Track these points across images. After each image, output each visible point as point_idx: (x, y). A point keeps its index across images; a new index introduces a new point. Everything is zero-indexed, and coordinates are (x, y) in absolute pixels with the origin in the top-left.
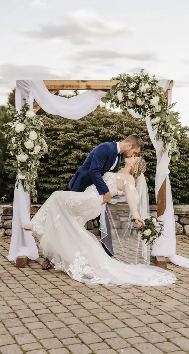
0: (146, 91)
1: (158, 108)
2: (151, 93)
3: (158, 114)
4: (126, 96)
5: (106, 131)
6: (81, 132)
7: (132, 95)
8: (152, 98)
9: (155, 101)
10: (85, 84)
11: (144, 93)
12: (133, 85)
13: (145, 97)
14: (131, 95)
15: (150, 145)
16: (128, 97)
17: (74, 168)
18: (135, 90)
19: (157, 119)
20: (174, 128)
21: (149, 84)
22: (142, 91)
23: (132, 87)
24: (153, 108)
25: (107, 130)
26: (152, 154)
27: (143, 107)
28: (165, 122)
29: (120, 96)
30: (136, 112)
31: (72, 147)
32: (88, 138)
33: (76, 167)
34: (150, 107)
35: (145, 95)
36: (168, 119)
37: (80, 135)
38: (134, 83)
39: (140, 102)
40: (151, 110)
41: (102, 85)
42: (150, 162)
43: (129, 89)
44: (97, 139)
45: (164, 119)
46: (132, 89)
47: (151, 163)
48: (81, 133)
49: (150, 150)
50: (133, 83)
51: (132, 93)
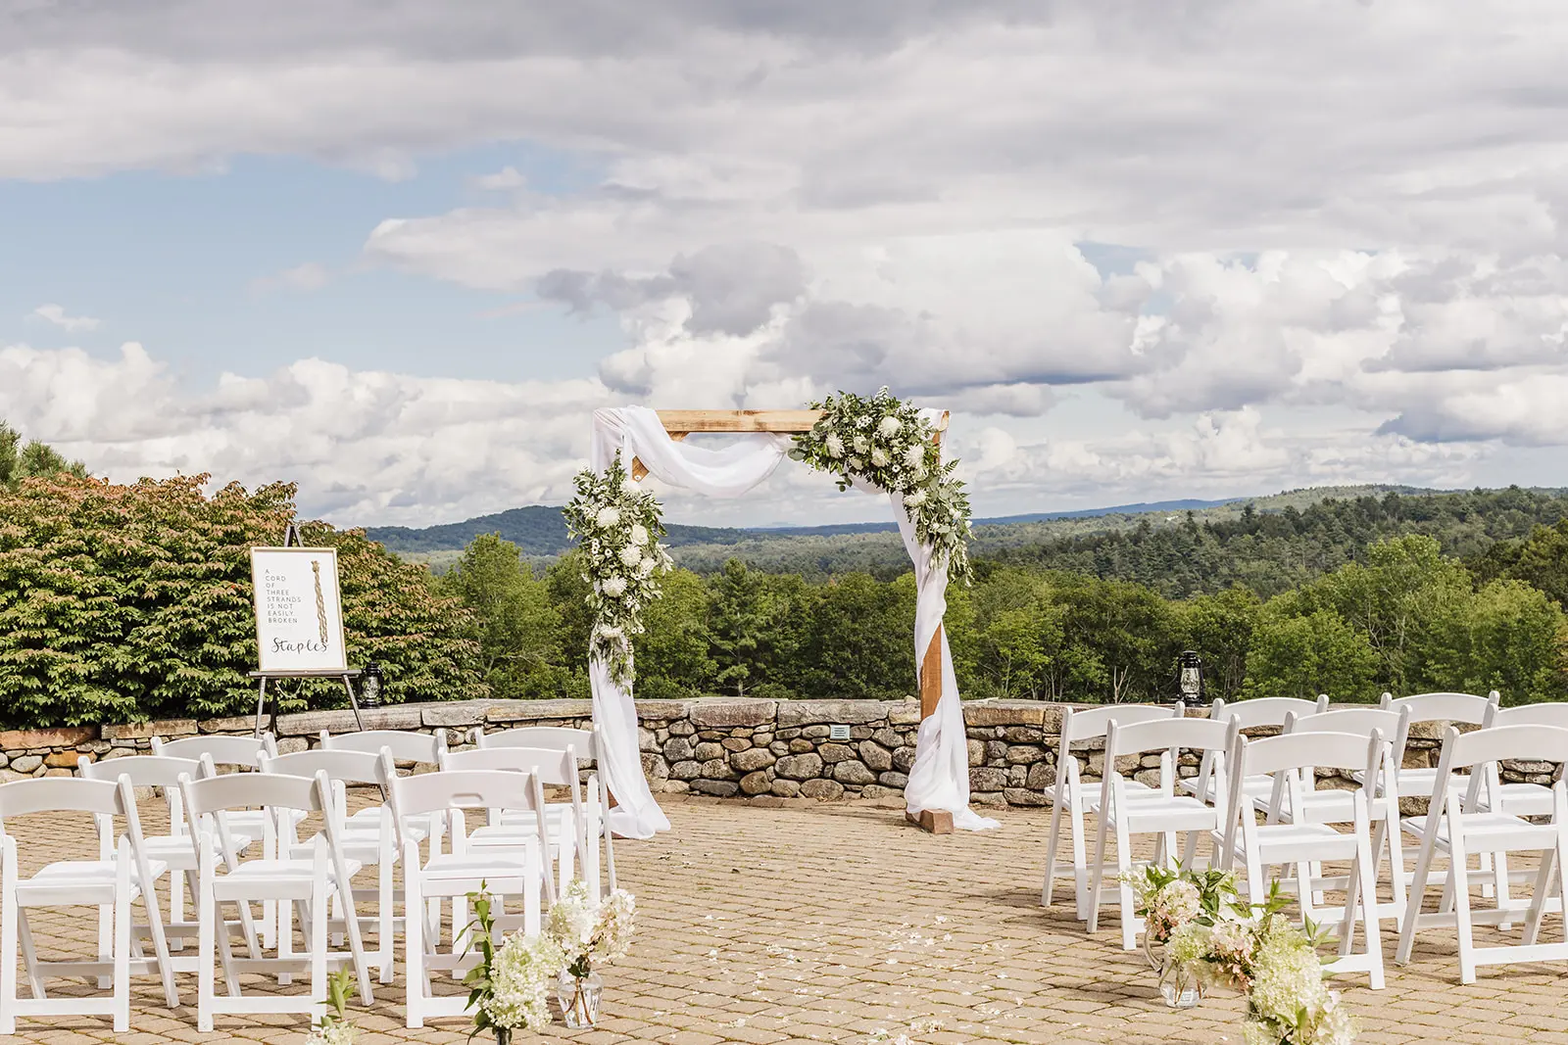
0: (896, 435)
1: (921, 472)
2: (906, 438)
3: (924, 484)
4: (850, 445)
5: (117, 540)
6: (48, 546)
7: (863, 443)
8: (907, 449)
9: (915, 454)
10: (750, 419)
11: (891, 439)
12: (864, 421)
13: (893, 447)
14: (859, 442)
15: (228, 571)
16: (853, 447)
17: (36, 635)
18: (868, 431)
19: (920, 496)
20: (957, 514)
21: (902, 418)
22: (885, 435)
23: (863, 425)
24: (912, 472)
25: (117, 537)
26: (235, 593)
27: (887, 469)
28: (938, 501)
29: (835, 444)
30: (869, 480)
31: (28, 583)
32: (69, 559)
33: (43, 633)
34: (904, 469)
35: (895, 442)
36: (943, 495)
37: (46, 552)
38: (866, 416)
39: (880, 457)
40: (906, 476)
41: (793, 420)
42: (233, 610)
43: (857, 430)
44: (92, 560)
45: (935, 497)
46: (864, 430)
47: (234, 613)
48: (49, 549)
49: (230, 583)
50: (864, 417)
51: (862, 438)
